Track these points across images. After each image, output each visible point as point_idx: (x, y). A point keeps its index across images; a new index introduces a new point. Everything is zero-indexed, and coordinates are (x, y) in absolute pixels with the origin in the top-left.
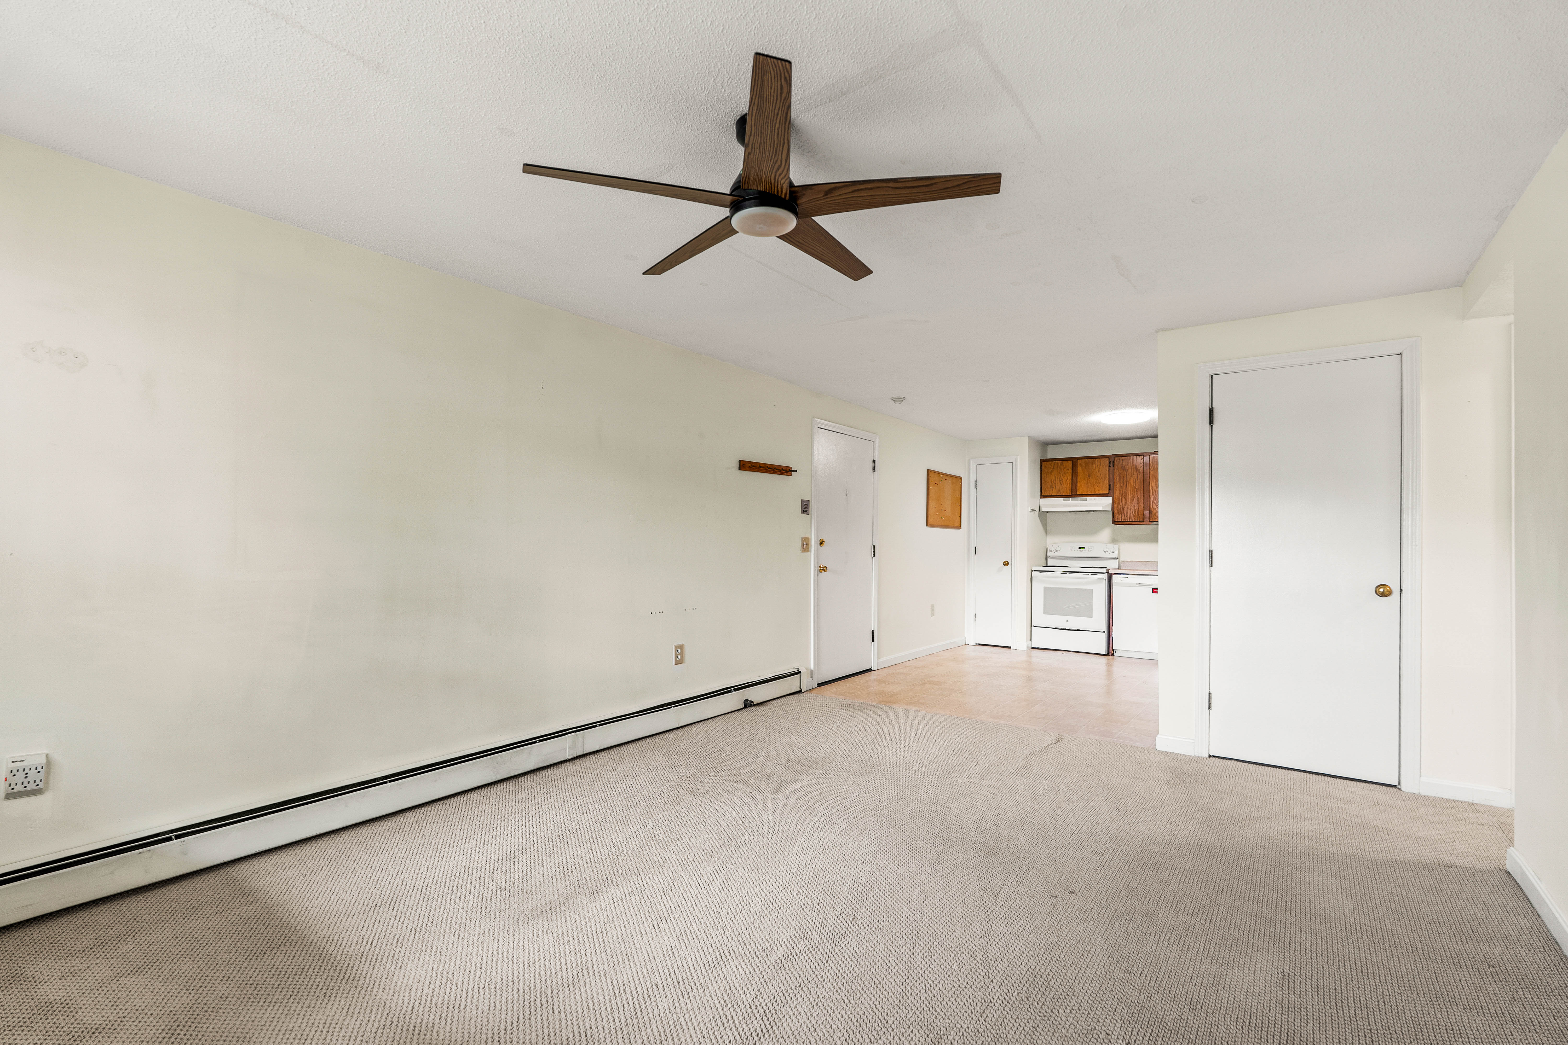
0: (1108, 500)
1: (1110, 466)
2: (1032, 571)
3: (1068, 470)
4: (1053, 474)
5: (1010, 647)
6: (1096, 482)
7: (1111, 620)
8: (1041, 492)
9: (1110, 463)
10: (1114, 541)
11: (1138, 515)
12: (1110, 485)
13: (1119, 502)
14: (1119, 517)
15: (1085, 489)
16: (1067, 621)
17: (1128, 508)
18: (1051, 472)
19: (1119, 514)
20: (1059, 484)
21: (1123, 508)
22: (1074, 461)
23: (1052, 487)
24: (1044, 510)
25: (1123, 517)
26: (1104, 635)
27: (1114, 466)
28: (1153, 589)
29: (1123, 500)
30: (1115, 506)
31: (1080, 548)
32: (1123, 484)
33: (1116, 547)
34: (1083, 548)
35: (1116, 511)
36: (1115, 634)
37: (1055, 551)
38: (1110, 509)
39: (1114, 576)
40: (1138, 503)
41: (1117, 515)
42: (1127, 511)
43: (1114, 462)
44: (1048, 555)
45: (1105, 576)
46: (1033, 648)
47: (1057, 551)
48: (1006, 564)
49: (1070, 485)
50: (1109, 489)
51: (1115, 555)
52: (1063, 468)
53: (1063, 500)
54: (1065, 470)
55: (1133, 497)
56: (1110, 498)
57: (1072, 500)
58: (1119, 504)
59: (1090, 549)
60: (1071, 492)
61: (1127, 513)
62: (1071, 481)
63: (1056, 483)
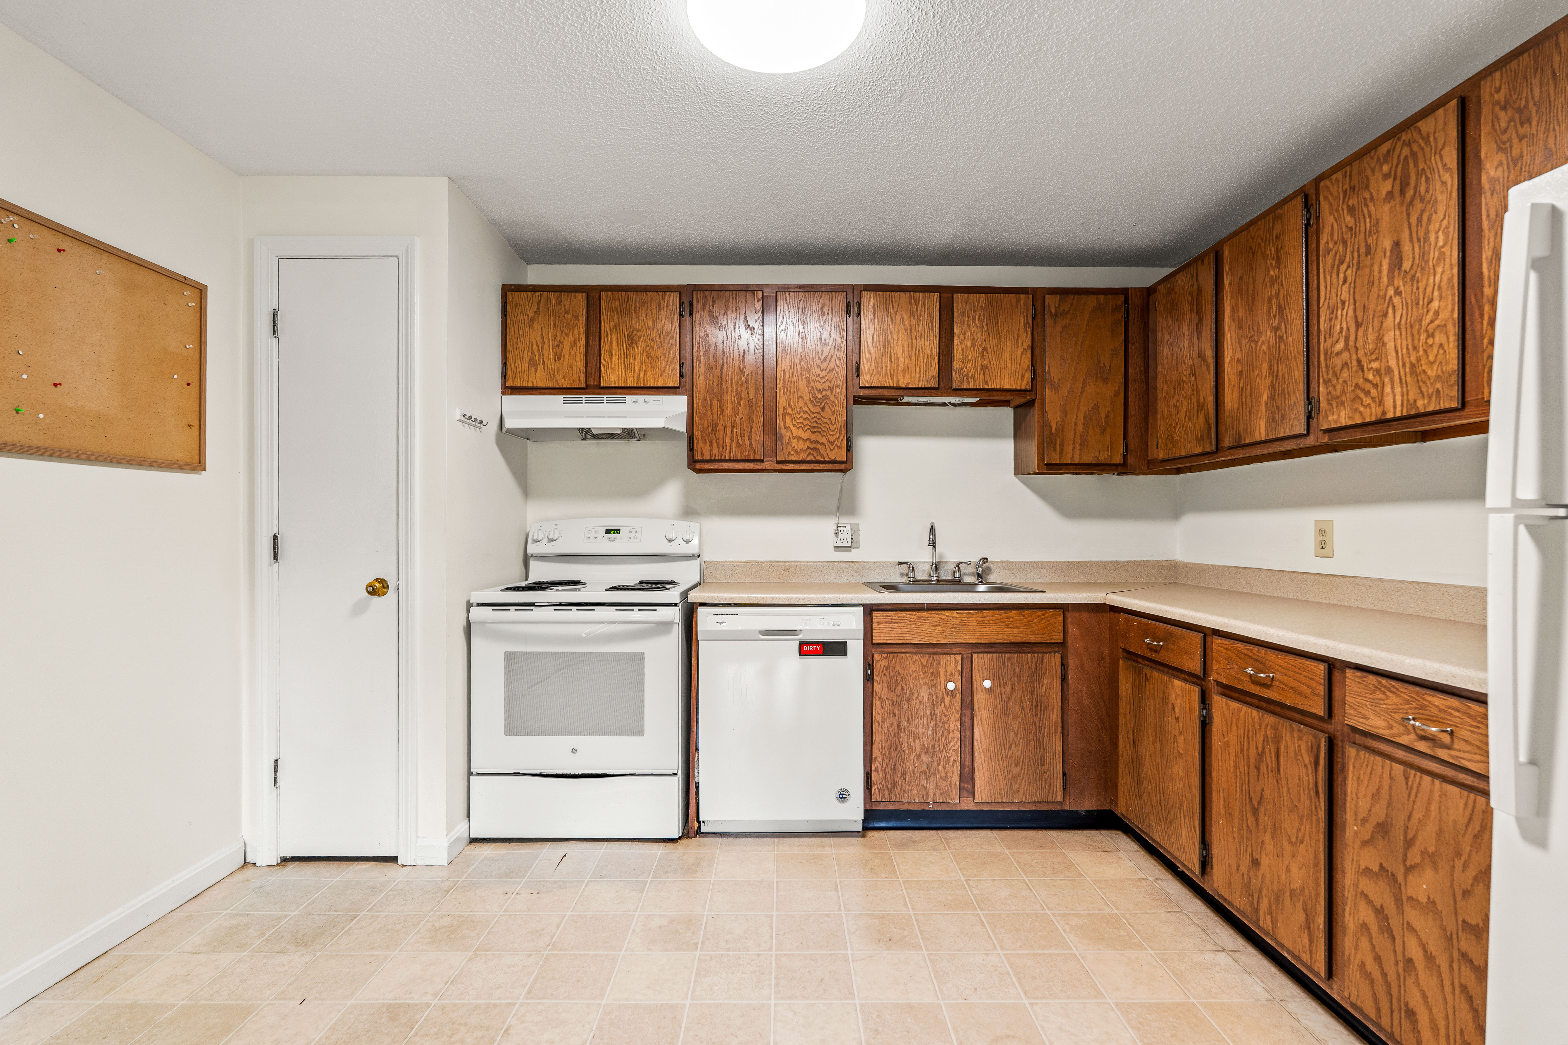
0: (678, 404)
1: (681, 315)
2: (469, 605)
3: (576, 317)
4: (536, 326)
5: (394, 859)
6: (648, 355)
7: (693, 735)
8: (504, 376)
9: (682, 305)
10: (689, 512)
11: (751, 444)
12: (681, 365)
13: (704, 409)
14: (704, 450)
15: (619, 373)
16: (574, 751)
17: (725, 427)
18: (532, 320)
19: (704, 442)
20: (552, 357)
21: (715, 427)
22: (593, 298)
23: (533, 363)
24: (509, 424)
25: (715, 451)
26: (676, 784)
27: (691, 314)
28: (802, 644)
29: (715, 403)
30: (696, 419)
31: (608, 531)
32: (715, 360)
33: (694, 525)
34: (617, 531)
35: (697, 434)
36: (704, 775)
37: (546, 540)
38: (682, 427)
39: (700, 610)
40: (750, 413)
41: (700, 446)
42: (725, 433)
43: (691, 304)
44: (529, 551)
45: (675, 614)
46: (474, 841)
47: (551, 540)
48: (377, 588)
49: (580, 360)
50: (681, 376)
51: (693, 547)
52: (562, 311)
53: (565, 402)
54: (568, 317)
55: (739, 396)
56: (684, 398)
57: (588, 402)
58: (704, 415)
59: (633, 535)
60: (583, 380)
61: (724, 438)
62: (583, 349)
63: (546, 353)
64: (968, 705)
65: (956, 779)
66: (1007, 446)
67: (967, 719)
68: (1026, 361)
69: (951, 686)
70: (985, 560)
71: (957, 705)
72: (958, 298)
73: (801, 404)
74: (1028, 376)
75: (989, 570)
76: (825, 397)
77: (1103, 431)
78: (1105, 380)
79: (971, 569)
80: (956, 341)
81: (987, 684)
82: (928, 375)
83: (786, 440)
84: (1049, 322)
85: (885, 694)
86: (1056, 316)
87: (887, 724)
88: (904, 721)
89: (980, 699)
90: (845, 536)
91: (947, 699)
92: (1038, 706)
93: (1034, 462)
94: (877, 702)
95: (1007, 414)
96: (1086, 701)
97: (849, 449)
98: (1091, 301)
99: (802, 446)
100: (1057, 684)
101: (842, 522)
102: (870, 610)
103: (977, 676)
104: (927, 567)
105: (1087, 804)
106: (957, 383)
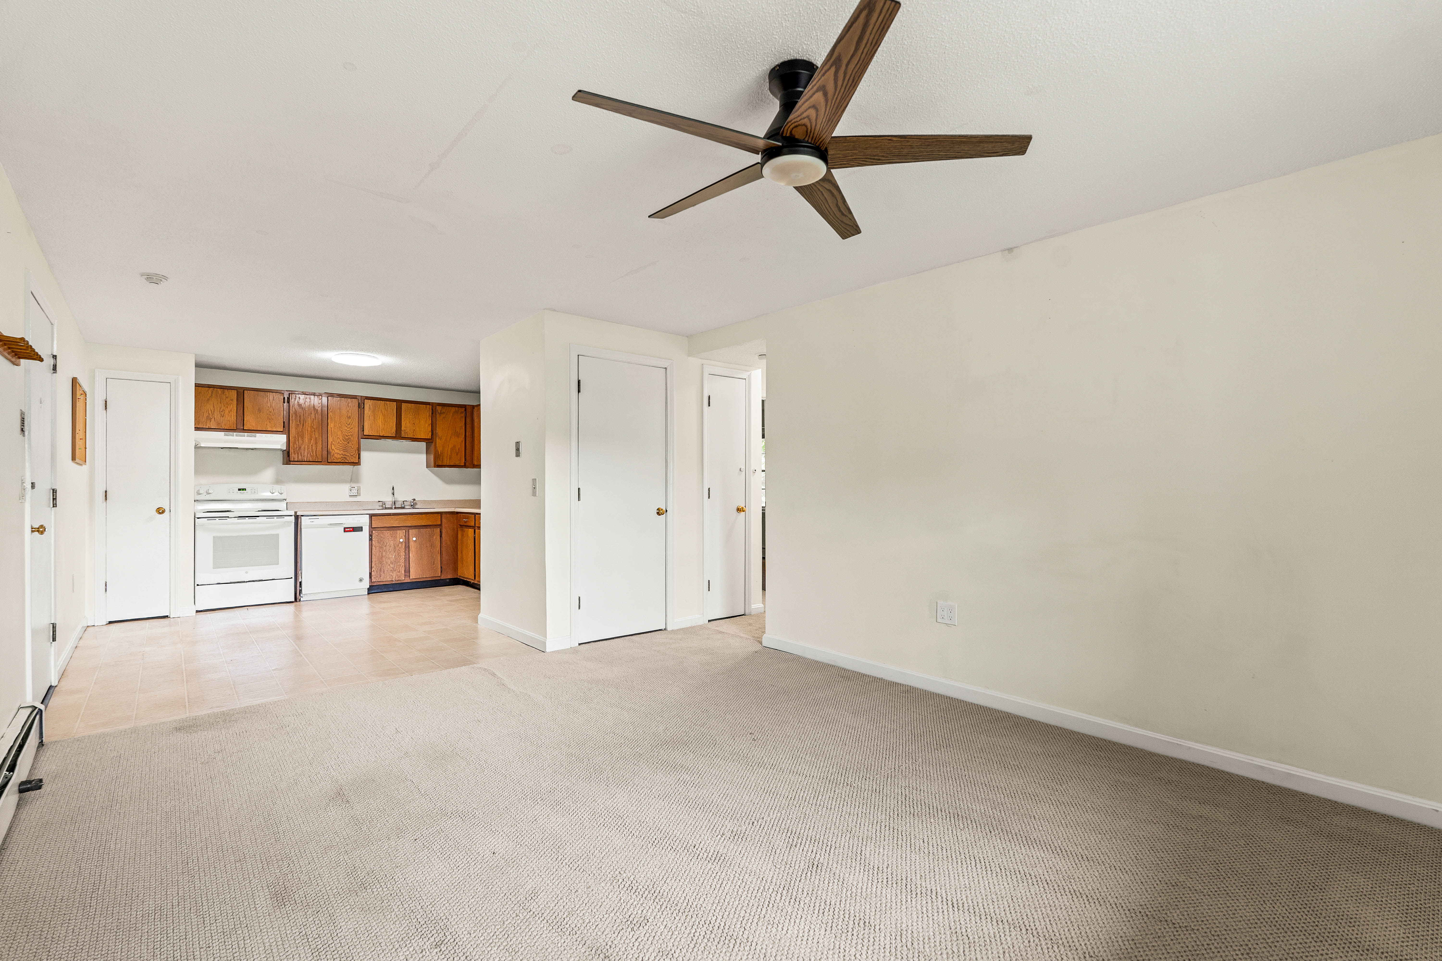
0: (282, 438)
1: (284, 402)
2: (195, 518)
3: (232, 400)
4: (214, 402)
5: (168, 617)
6: (268, 418)
7: (299, 563)
8: (196, 424)
9: (284, 398)
10: (278, 481)
11: (316, 454)
12: (284, 423)
13: (295, 441)
14: (294, 457)
15: (254, 424)
16: (247, 572)
17: (305, 448)
18: (208, 400)
19: (295, 454)
20: (221, 416)
21: (300, 448)
22: (241, 392)
23: (211, 419)
25: (300, 457)
26: (291, 582)
27: (288, 403)
28: (345, 528)
29: (300, 438)
30: (291, 444)
31: (239, 490)
32: (300, 422)
33: (284, 487)
34: (245, 490)
35: (291, 451)
36: (303, 578)
37: (205, 494)
38: (284, 448)
39: (302, 518)
40: (316, 443)
41: (293, 455)
42: (304, 450)
43: (288, 398)
45: (290, 519)
46: (198, 611)
47: (209, 494)
48: (160, 511)
49: (234, 418)
50: (284, 427)
51: (284, 496)
52: (224, 397)
53: (225, 435)
54: (228, 400)
55: (311, 437)
56: (285, 436)
57: (236, 436)
58: (295, 443)
59: (253, 491)
60: (235, 426)
61: (304, 453)
62: (235, 414)
63: (215, 414)
64: (407, 547)
65: (403, 572)
66: (424, 457)
67: (407, 552)
68: (430, 429)
69: (401, 540)
70: (414, 500)
71: (404, 547)
72: (404, 405)
73: (339, 440)
74: (430, 434)
75: (416, 504)
76: (349, 438)
77: (457, 454)
78: (458, 437)
79: (409, 503)
80: (403, 420)
81: (414, 539)
82: (393, 431)
83: (332, 454)
84: (438, 415)
85: (377, 544)
86: (440, 414)
87: (377, 555)
88: (384, 554)
89: (412, 544)
90: (354, 492)
91: (400, 545)
92: (432, 545)
93: (432, 464)
94: (373, 547)
95: (423, 445)
96: (449, 543)
97: (359, 458)
98: (453, 409)
99: (339, 456)
100: (439, 537)
101: (353, 485)
102: (371, 516)
103: (411, 537)
104: (391, 503)
105: (450, 576)
106: (403, 435)
